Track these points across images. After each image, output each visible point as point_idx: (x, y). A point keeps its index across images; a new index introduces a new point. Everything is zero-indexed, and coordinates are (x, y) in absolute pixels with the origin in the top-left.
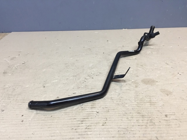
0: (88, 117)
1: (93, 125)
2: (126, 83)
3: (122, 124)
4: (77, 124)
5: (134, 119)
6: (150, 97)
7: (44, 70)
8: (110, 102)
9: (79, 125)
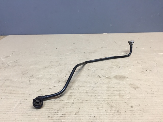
0: (64, 107)
1: (67, 113)
2: (101, 78)
3: (92, 113)
4: (53, 112)
5: (103, 109)
6: (120, 90)
7: (32, 66)
8: (85, 94)
9: (55, 113)
